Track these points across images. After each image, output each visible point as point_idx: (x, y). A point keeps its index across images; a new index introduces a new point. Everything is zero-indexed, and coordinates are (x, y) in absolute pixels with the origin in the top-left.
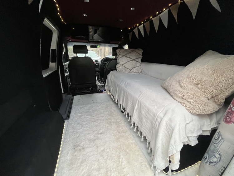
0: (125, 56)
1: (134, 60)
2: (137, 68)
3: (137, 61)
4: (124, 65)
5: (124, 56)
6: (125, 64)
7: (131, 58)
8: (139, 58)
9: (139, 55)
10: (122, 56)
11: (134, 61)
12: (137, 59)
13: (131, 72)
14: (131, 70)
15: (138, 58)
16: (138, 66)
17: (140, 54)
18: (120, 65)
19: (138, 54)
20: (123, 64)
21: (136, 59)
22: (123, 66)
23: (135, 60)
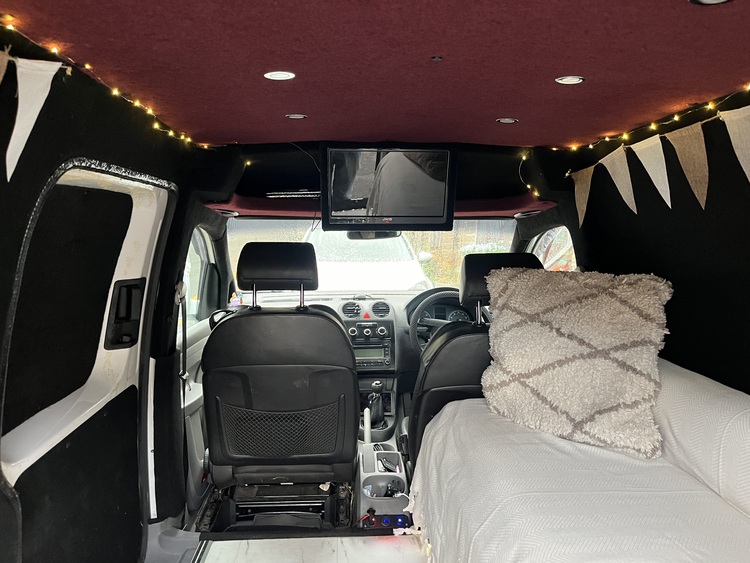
0: (543, 324)
1: (605, 354)
2: (625, 414)
3: (623, 365)
4: (530, 382)
5: (533, 318)
6: (538, 372)
7: (582, 342)
8: (643, 343)
9: (642, 321)
10: (519, 318)
11: (600, 362)
12: (624, 347)
13: (578, 436)
14: (578, 426)
15: (635, 344)
16: (635, 404)
17: (647, 318)
18: (506, 378)
19: (636, 317)
20: (528, 376)
21: (616, 349)
22: (524, 384)
23: (614, 355)
